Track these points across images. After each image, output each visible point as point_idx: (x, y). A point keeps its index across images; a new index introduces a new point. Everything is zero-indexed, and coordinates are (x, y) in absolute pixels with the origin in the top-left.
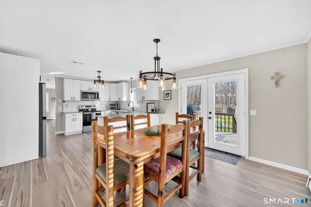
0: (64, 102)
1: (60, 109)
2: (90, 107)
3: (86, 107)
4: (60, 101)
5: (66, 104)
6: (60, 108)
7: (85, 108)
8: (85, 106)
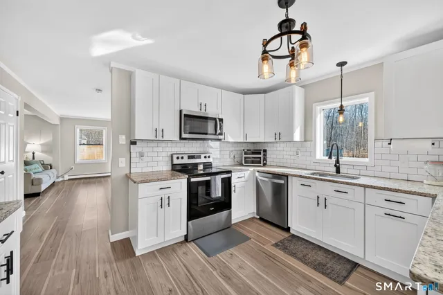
0: (134, 143)
1: (121, 165)
2: (199, 157)
3: (190, 157)
4: (123, 140)
5: (140, 149)
6: (123, 162)
7: (186, 161)
8: (186, 157)
